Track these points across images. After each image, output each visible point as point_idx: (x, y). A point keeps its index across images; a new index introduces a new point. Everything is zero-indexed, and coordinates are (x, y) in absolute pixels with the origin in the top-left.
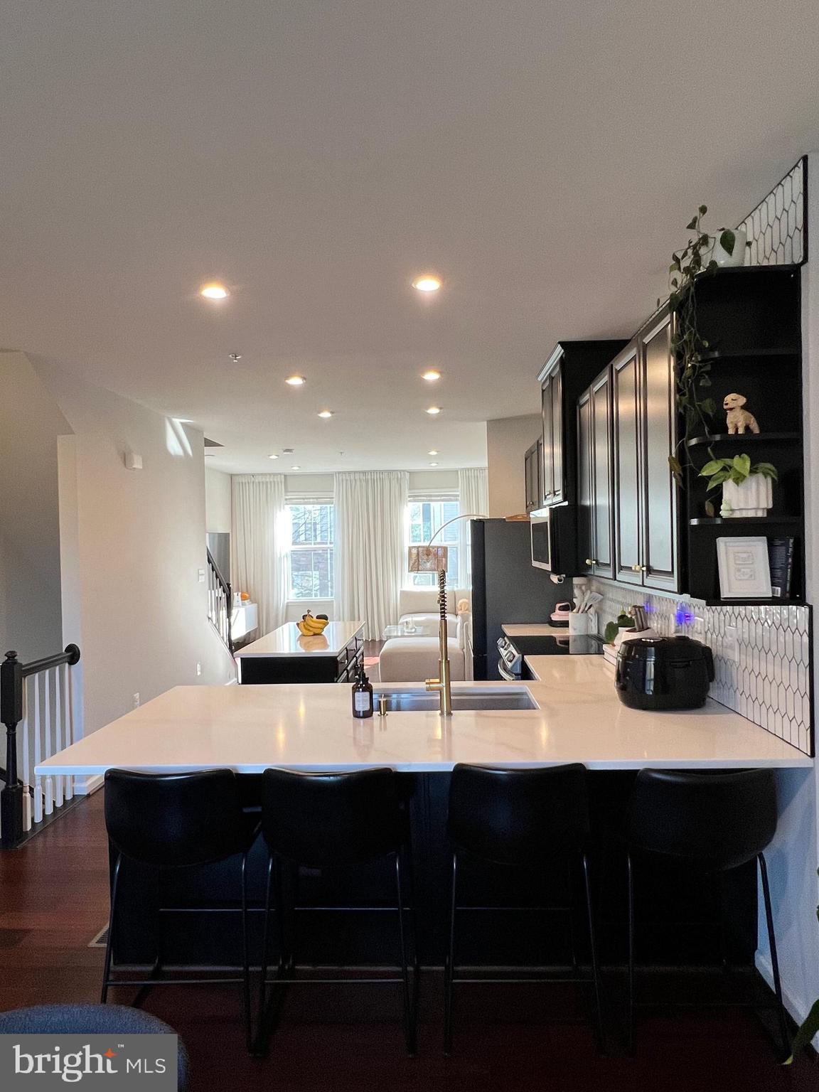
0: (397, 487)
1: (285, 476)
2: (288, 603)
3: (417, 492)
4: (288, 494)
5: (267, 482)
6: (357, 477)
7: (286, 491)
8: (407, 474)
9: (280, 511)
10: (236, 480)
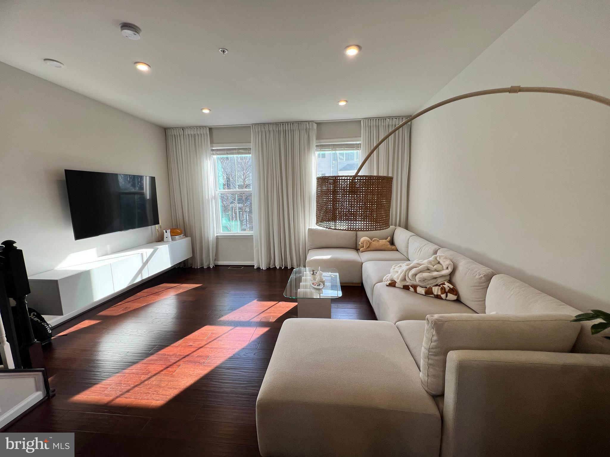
0: (306, 136)
1: (210, 129)
2: (217, 236)
3: (324, 142)
4: (214, 145)
5: (195, 135)
6: (271, 129)
7: (212, 143)
8: (315, 126)
9: (207, 159)
10: (169, 132)
